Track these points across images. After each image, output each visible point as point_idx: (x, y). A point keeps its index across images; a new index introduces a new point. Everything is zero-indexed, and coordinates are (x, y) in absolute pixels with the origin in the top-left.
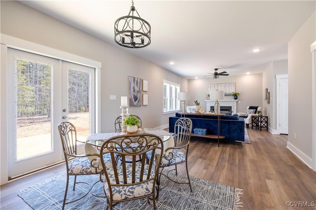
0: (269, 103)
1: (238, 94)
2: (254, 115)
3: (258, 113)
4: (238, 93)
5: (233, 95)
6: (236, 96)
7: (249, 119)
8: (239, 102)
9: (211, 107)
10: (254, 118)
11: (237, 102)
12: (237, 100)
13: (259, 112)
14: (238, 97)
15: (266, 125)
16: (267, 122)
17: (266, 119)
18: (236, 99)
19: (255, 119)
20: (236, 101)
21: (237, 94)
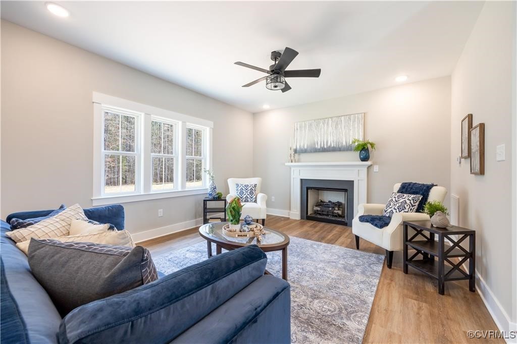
0: (482, 172)
1: (372, 145)
2: (414, 216)
3: (432, 214)
4: (370, 141)
5: (356, 149)
6: (365, 151)
7: (393, 235)
8: (376, 168)
9: (301, 180)
10: (411, 233)
11: (369, 167)
12: (368, 163)
13: (434, 210)
14: (373, 153)
15: (465, 267)
16: (471, 255)
17: (465, 244)
18: (365, 159)
19: (419, 232)
20: (364, 165)
21: (369, 146)
